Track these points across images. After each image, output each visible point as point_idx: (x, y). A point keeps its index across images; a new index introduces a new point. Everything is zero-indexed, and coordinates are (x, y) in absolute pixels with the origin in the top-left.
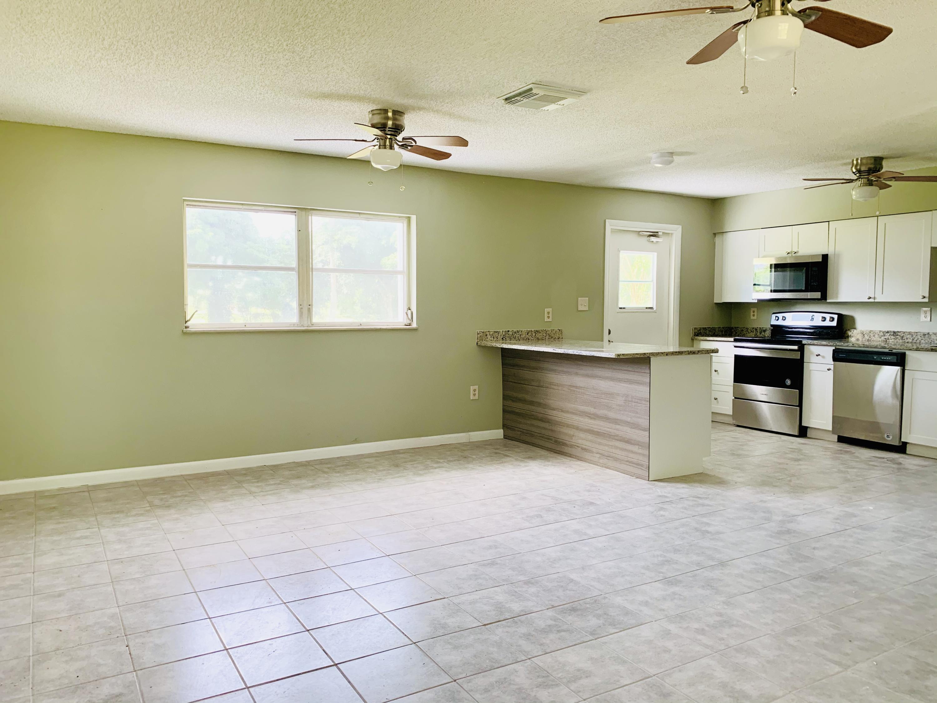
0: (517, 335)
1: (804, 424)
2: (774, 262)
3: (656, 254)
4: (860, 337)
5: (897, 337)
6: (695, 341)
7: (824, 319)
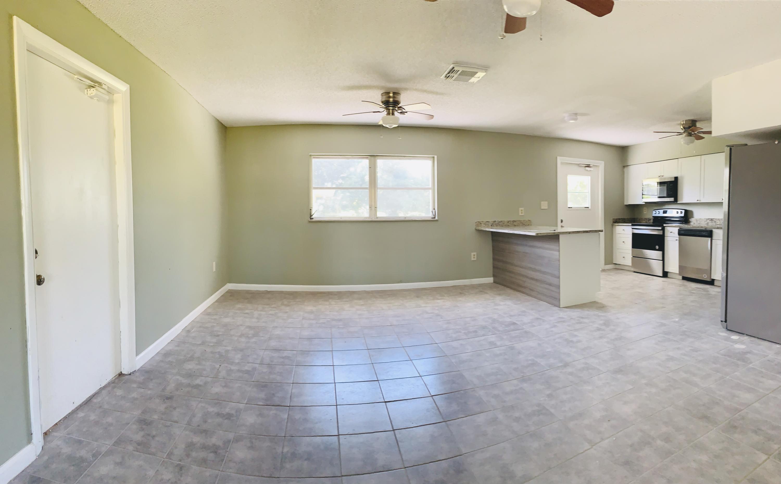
0: (501, 223)
1: (666, 270)
2: (659, 181)
3: (590, 177)
4: (695, 222)
5: (713, 221)
6: (614, 226)
7: (678, 212)
